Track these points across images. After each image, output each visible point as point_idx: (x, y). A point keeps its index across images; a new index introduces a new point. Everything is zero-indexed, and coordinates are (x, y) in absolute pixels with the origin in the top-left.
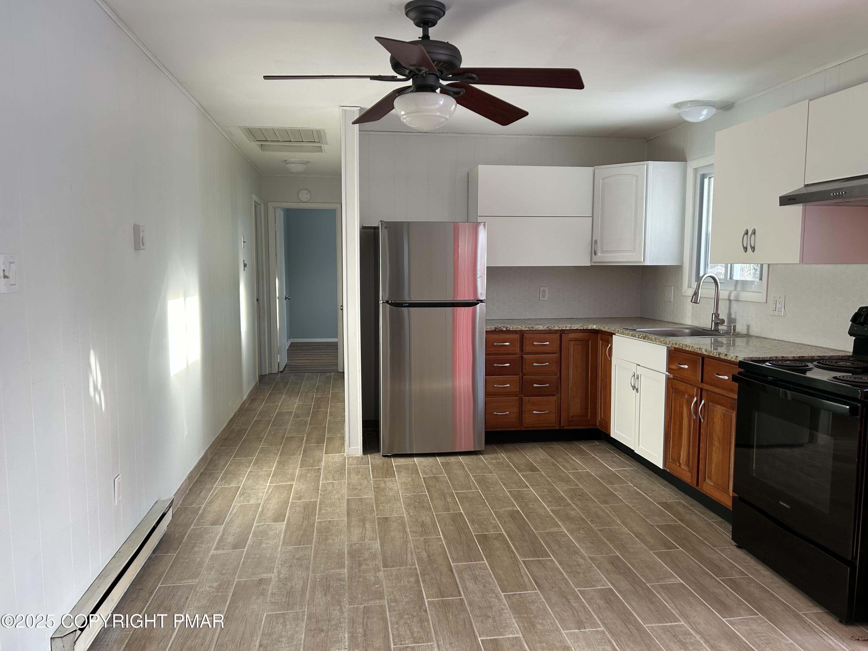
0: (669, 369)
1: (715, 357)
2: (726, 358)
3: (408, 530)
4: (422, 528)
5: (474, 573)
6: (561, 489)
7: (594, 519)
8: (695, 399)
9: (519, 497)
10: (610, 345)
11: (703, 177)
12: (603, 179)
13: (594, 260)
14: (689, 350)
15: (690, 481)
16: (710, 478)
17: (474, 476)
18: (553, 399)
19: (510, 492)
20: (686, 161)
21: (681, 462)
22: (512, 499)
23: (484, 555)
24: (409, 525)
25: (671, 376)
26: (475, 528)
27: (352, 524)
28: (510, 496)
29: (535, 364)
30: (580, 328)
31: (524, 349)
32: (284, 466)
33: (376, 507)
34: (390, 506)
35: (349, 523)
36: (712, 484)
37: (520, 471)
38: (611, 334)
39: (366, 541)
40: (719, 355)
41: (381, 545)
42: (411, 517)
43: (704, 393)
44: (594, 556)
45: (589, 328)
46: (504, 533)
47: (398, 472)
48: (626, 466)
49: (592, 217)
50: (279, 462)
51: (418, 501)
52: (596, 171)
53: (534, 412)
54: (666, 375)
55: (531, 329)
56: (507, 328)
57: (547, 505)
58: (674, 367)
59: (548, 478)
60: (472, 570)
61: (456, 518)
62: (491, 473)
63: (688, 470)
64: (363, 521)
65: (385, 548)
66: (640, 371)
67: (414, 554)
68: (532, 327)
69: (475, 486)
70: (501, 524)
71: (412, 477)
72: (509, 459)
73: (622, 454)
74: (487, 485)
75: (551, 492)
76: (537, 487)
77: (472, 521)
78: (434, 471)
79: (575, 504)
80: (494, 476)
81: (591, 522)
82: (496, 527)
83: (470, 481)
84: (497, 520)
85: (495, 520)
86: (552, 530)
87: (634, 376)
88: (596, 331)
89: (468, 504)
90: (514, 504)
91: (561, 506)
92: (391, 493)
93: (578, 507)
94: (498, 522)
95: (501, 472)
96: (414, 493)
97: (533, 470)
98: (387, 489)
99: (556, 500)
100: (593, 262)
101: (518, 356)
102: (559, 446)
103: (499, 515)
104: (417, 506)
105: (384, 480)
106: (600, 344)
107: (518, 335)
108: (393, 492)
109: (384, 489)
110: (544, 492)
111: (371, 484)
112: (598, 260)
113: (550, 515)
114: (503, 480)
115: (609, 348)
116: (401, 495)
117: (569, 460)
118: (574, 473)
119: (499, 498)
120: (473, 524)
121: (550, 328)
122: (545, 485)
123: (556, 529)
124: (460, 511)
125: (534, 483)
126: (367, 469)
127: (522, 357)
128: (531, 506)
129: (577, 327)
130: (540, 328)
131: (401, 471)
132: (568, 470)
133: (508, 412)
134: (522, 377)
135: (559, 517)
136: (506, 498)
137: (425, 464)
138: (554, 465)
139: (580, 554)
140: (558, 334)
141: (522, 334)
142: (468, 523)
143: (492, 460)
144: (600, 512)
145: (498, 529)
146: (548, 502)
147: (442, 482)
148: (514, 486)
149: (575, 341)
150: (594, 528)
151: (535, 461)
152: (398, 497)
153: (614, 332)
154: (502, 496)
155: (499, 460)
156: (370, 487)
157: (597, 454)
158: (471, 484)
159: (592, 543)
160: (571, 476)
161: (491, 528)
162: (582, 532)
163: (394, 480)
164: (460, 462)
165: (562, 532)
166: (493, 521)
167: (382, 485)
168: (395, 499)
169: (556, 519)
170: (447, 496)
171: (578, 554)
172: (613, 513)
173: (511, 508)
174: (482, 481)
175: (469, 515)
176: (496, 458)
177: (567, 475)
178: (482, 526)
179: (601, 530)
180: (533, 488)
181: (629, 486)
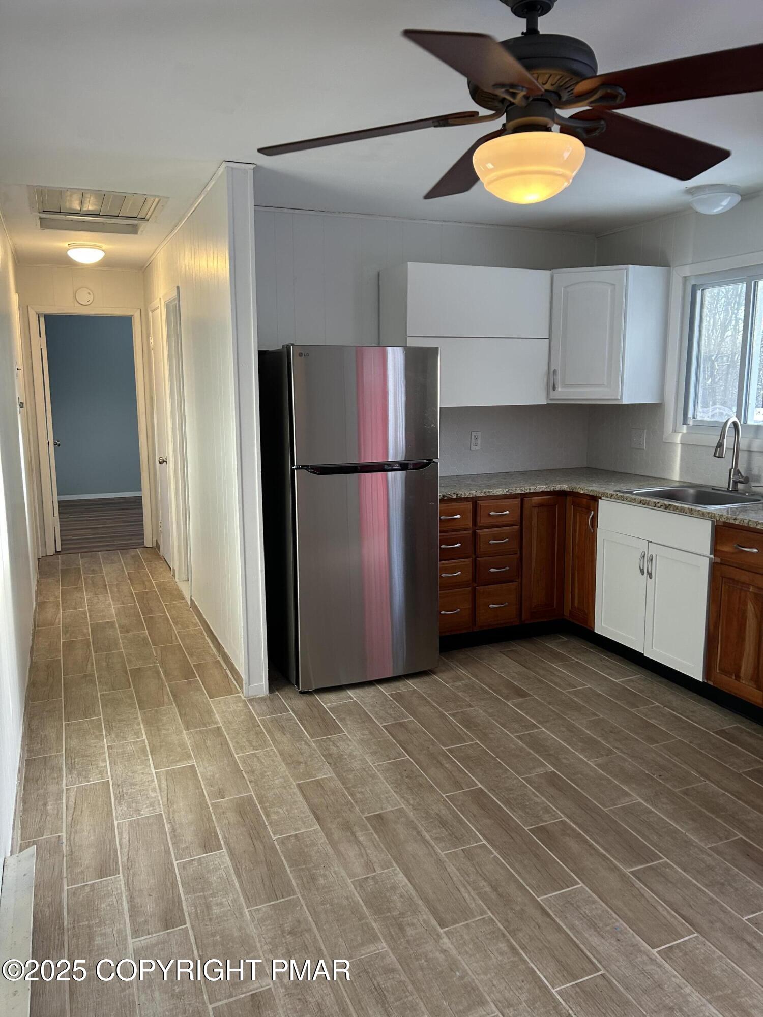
0: (714, 551)
3: (428, 837)
4: (447, 831)
5: (582, 912)
6: (582, 724)
7: (662, 774)
9: (537, 744)
10: (593, 512)
11: (695, 289)
12: (565, 287)
13: (552, 397)
17: (453, 715)
18: (513, 586)
19: (519, 738)
20: (670, 267)
21: (742, 675)
22: (531, 751)
23: (572, 871)
24: (422, 825)
25: (718, 559)
26: (520, 815)
27: (336, 837)
28: (525, 746)
29: (492, 542)
30: (546, 490)
31: (478, 521)
32: (159, 730)
33: (352, 795)
34: (370, 790)
35: (328, 835)
37: (507, 698)
38: (595, 499)
39: (379, 871)
41: (406, 875)
42: (414, 808)
44: (714, 845)
45: (557, 489)
46: (568, 820)
47: (341, 720)
48: (630, 674)
49: (550, 338)
50: (147, 722)
51: (405, 774)
52: (555, 275)
53: (491, 606)
54: (711, 559)
55: (488, 494)
56: (457, 495)
57: (586, 757)
58: (728, 548)
59: (550, 707)
60: (575, 905)
61: (478, 797)
62: (471, 706)
63: (755, 686)
64: (347, 827)
65: (417, 881)
66: (653, 550)
67: (469, 888)
68: (489, 492)
69: (466, 734)
70: (551, 803)
71: (368, 728)
72: (476, 677)
73: (610, 654)
74: (480, 730)
75: (572, 732)
76: (548, 724)
77: (507, 802)
78: (391, 711)
79: (617, 748)
80: (478, 711)
81: (662, 779)
82: (547, 810)
83: (453, 724)
84: (540, 796)
85: (538, 797)
86: (624, 802)
87: (644, 557)
88: (563, 494)
89: (478, 770)
90: (539, 759)
91: (602, 755)
92: (356, 765)
93: (624, 753)
94: (543, 799)
95: (483, 703)
96: (390, 759)
97: (521, 694)
98: (346, 757)
99: (590, 745)
100: (551, 400)
101: (471, 532)
102: (522, 649)
103: (536, 785)
104: (410, 786)
105: (329, 739)
106: (571, 510)
107: (471, 503)
108: (359, 762)
109: (340, 757)
110: (563, 732)
111: (315, 750)
112: (557, 397)
113: (601, 774)
114: (496, 717)
115: (593, 516)
116: (372, 766)
117: (552, 670)
118: (576, 693)
119: (513, 752)
120: (512, 809)
121: (511, 491)
122: (555, 719)
123: (627, 799)
124: (477, 785)
125: (541, 719)
126: (291, 720)
127: (475, 533)
128: (564, 761)
129: (542, 488)
130: (499, 492)
131: (344, 719)
132: (564, 689)
133: (459, 610)
134: (475, 560)
135: (616, 776)
136: (521, 749)
137: (370, 701)
138: (540, 681)
139: (694, 844)
140: (520, 499)
141: (474, 501)
142: (505, 809)
143: (454, 682)
144: (658, 759)
145: (554, 813)
146: (583, 751)
147: (416, 732)
148: (516, 726)
149: (538, 507)
150: (674, 790)
151: (513, 678)
152: (371, 769)
153: (600, 495)
154: (513, 747)
155: (464, 680)
156: (317, 756)
157: (579, 657)
158: (458, 730)
159: (693, 820)
160: (576, 699)
161: (541, 812)
162: (665, 800)
163: (345, 738)
164: (415, 691)
165: (640, 804)
166: (536, 799)
167: (333, 750)
168: (368, 774)
169: (613, 780)
170: (441, 758)
171: (692, 845)
172: (676, 758)
173: (542, 769)
174: (469, 722)
175: (494, 791)
176: (458, 678)
177: (570, 698)
178: (527, 810)
179: (686, 793)
180: (545, 728)
181: (658, 707)
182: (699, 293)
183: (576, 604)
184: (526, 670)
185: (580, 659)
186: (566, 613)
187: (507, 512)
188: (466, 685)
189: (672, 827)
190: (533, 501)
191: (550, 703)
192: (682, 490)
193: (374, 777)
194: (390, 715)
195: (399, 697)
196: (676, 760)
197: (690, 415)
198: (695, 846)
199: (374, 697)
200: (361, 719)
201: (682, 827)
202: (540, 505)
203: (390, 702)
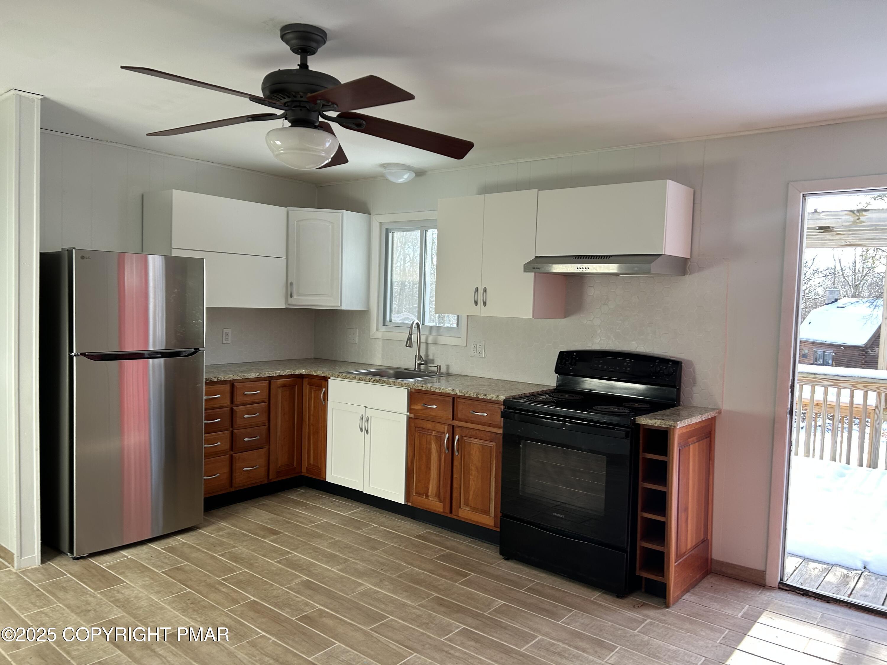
0: (410, 410)
1: (471, 397)
2: (485, 398)
5: (340, 659)
6: (324, 546)
7: (383, 568)
8: (447, 435)
9: (293, 564)
10: (324, 389)
11: (387, 231)
12: (298, 221)
13: (290, 302)
14: (440, 391)
15: (442, 510)
16: (467, 504)
17: (222, 555)
18: (263, 451)
19: (279, 562)
20: (370, 214)
21: (429, 494)
22: (289, 569)
23: (330, 637)
25: (412, 416)
26: (287, 612)
27: (136, 656)
28: (283, 567)
29: (246, 416)
30: (288, 374)
31: (235, 400)
34: (161, 618)
35: (129, 656)
36: (469, 509)
37: (264, 537)
38: (326, 379)
40: (477, 395)
43: (457, 430)
44: (420, 603)
45: (297, 373)
46: (322, 608)
47: (120, 574)
48: (353, 508)
49: (287, 258)
51: (189, 602)
52: (290, 212)
53: (245, 469)
54: (407, 415)
55: (243, 378)
56: (218, 378)
57: (329, 566)
58: (418, 407)
59: (299, 538)
60: (335, 657)
61: (253, 606)
62: (235, 547)
63: (438, 500)
64: (146, 647)
66: (369, 413)
68: (244, 376)
69: (235, 566)
70: (308, 599)
71: (148, 576)
72: (236, 527)
73: (338, 497)
74: (246, 562)
75: (317, 552)
76: (299, 550)
77: (276, 605)
78: (166, 561)
79: (351, 557)
80: (242, 549)
81: (384, 571)
82: (307, 604)
83: (223, 561)
84: (300, 597)
85: (299, 597)
86: (361, 589)
87: (362, 419)
88: (301, 376)
89: (250, 589)
90: (296, 574)
91: (341, 563)
92: (144, 603)
93: (356, 559)
94: (303, 598)
95: (245, 543)
96: (173, 594)
97: (275, 533)
98: (132, 599)
99: (331, 559)
100: (289, 305)
101: (228, 409)
102: (270, 502)
103: (296, 590)
104: (195, 609)
105: (113, 589)
106: (307, 388)
107: (229, 385)
108: (146, 601)
109: (127, 600)
110: (310, 553)
111: (101, 599)
112: (294, 303)
113: (342, 575)
114: (257, 552)
115: (324, 392)
116: (158, 601)
117: (296, 514)
118: (317, 526)
119: (275, 572)
120: (280, 608)
121: (261, 375)
122: (303, 546)
123: (362, 587)
124: (251, 598)
125: (293, 547)
126: (71, 580)
127: (232, 410)
128: (315, 571)
129: (285, 372)
130: (252, 375)
131: (123, 573)
132: (307, 525)
133: (218, 475)
134: (232, 432)
135: (352, 575)
136: (281, 569)
137: (145, 556)
138: (289, 522)
139: (408, 605)
140: (268, 381)
141: (232, 384)
142: (275, 609)
143: (218, 532)
144: (380, 559)
145: (312, 605)
146: (327, 563)
147: (192, 572)
148: (275, 555)
149: (282, 387)
150: (391, 576)
151: (266, 523)
152: (158, 604)
153: (330, 376)
154: (275, 569)
155: (225, 530)
156: (104, 603)
157: (314, 502)
158: (228, 565)
159: (406, 591)
160: (317, 531)
161: (303, 606)
162: (387, 583)
163: (128, 586)
164: (184, 544)
165: (371, 588)
166: (297, 599)
167: (120, 596)
168: (156, 608)
169: (351, 577)
170: (217, 586)
171: (407, 605)
172: (391, 557)
173: (299, 579)
174: (235, 558)
175: (265, 600)
176: (221, 529)
177: (312, 530)
178: (292, 607)
179: (399, 576)
180: (297, 552)
181: (376, 527)
182: (390, 234)
183: (312, 462)
184: (276, 516)
185: (316, 504)
186: (304, 470)
187: (258, 391)
188: (229, 533)
189: (393, 598)
190: (278, 383)
191: (298, 536)
192: (385, 371)
193: (162, 608)
194: (166, 563)
195: (171, 550)
196: (391, 558)
197: (388, 319)
198: (409, 606)
199: (146, 553)
200: (140, 570)
201: (399, 597)
202: (284, 386)
203: (164, 554)
